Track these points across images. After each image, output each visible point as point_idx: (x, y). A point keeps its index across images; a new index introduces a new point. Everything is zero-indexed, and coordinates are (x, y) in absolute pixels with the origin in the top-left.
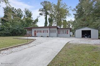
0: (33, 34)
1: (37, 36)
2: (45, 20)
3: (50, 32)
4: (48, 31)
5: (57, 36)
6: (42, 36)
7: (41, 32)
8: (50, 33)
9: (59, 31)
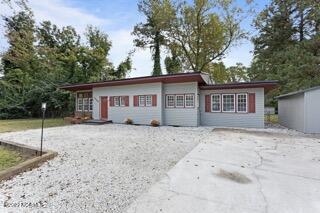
0: (96, 113)
1: (111, 122)
2: (153, 63)
3: (168, 101)
4: (155, 97)
5: (201, 123)
6: (130, 123)
7: (127, 105)
8: (164, 106)
9: (207, 97)
